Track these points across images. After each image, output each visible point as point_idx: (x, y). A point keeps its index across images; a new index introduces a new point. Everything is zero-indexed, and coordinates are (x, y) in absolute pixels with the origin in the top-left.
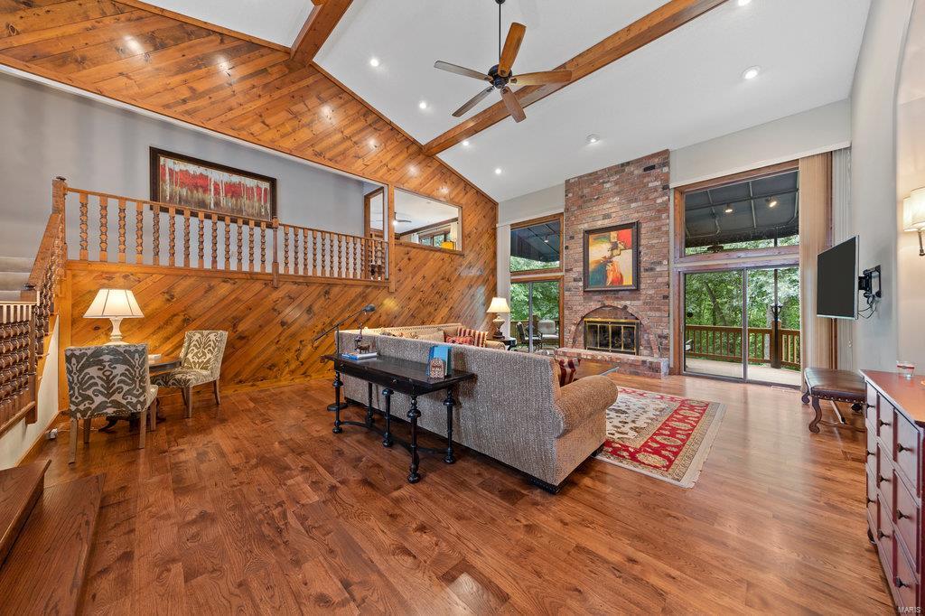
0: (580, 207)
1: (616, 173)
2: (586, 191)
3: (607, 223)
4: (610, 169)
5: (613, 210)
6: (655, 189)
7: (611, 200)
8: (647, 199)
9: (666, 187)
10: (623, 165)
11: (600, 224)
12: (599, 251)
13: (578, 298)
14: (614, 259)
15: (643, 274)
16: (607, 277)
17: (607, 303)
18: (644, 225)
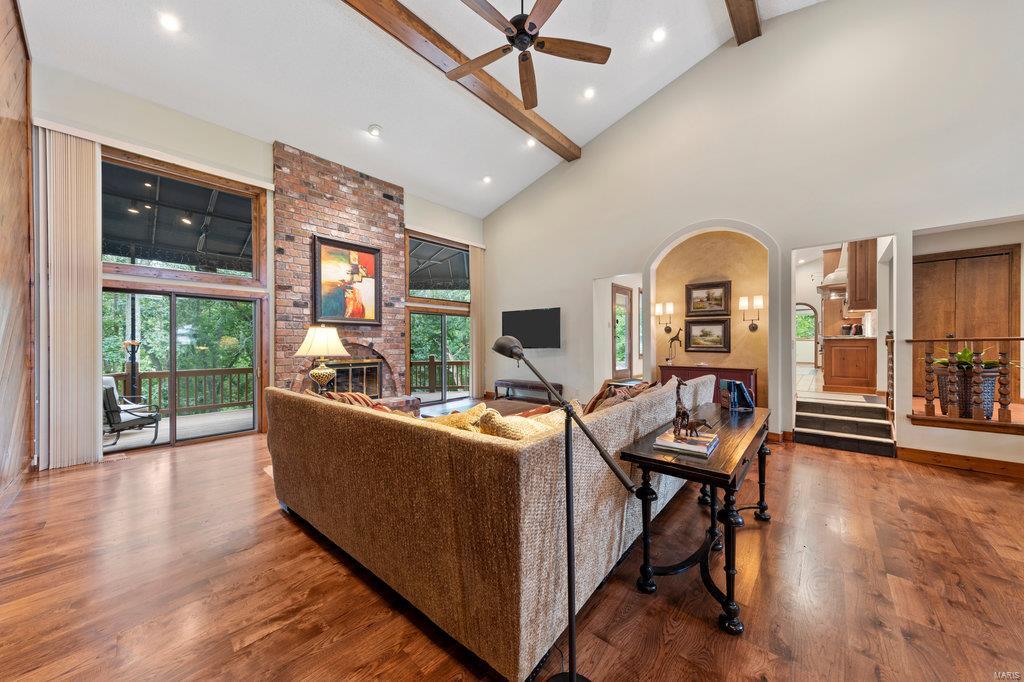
0: (303, 198)
1: (355, 180)
2: (312, 179)
3: (343, 237)
4: (347, 170)
5: (348, 222)
6: (394, 222)
7: (348, 210)
8: (387, 228)
9: (402, 225)
10: (362, 175)
11: (335, 234)
12: (333, 270)
14: (355, 286)
15: (385, 309)
16: (346, 307)
17: (349, 340)
18: (384, 256)
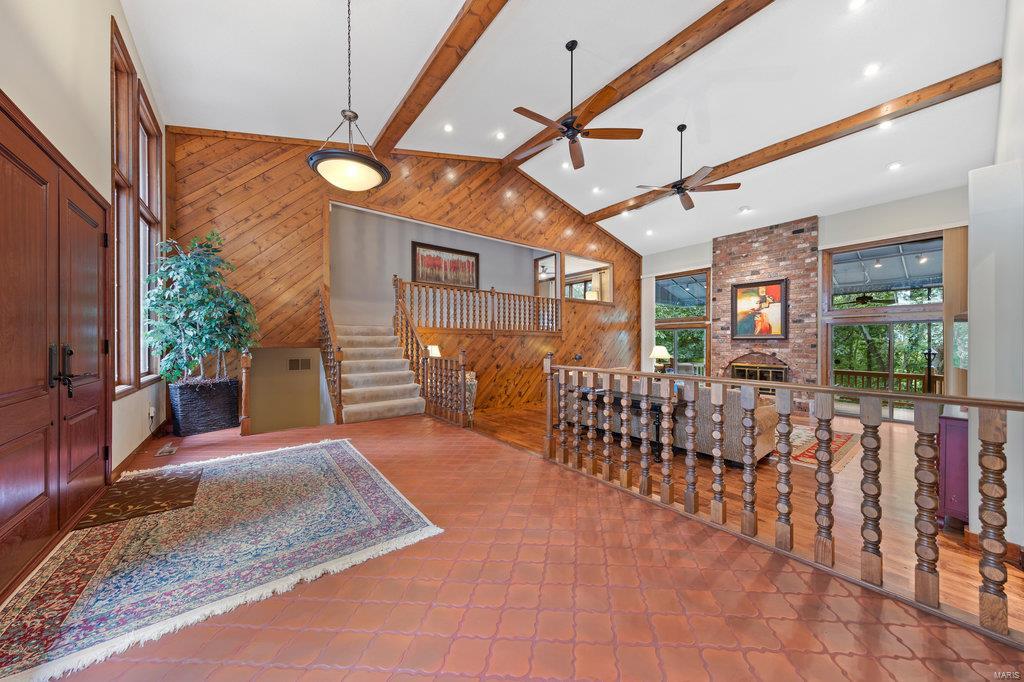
0: (728, 263)
1: (765, 234)
2: (734, 249)
3: (755, 279)
4: (758, 230)
5: (762, 267)
6: (804, 250)
7: (760, 258)
8: (795, 258)
9: (814, 249)
10: (771, 227)
11: (748, 279)
12: (747, 303)
13: (726, 345)
14: (762, 311)
15: (791, 325)
16: (755, 327)
17: (755, 350)
18: (792, 282)
